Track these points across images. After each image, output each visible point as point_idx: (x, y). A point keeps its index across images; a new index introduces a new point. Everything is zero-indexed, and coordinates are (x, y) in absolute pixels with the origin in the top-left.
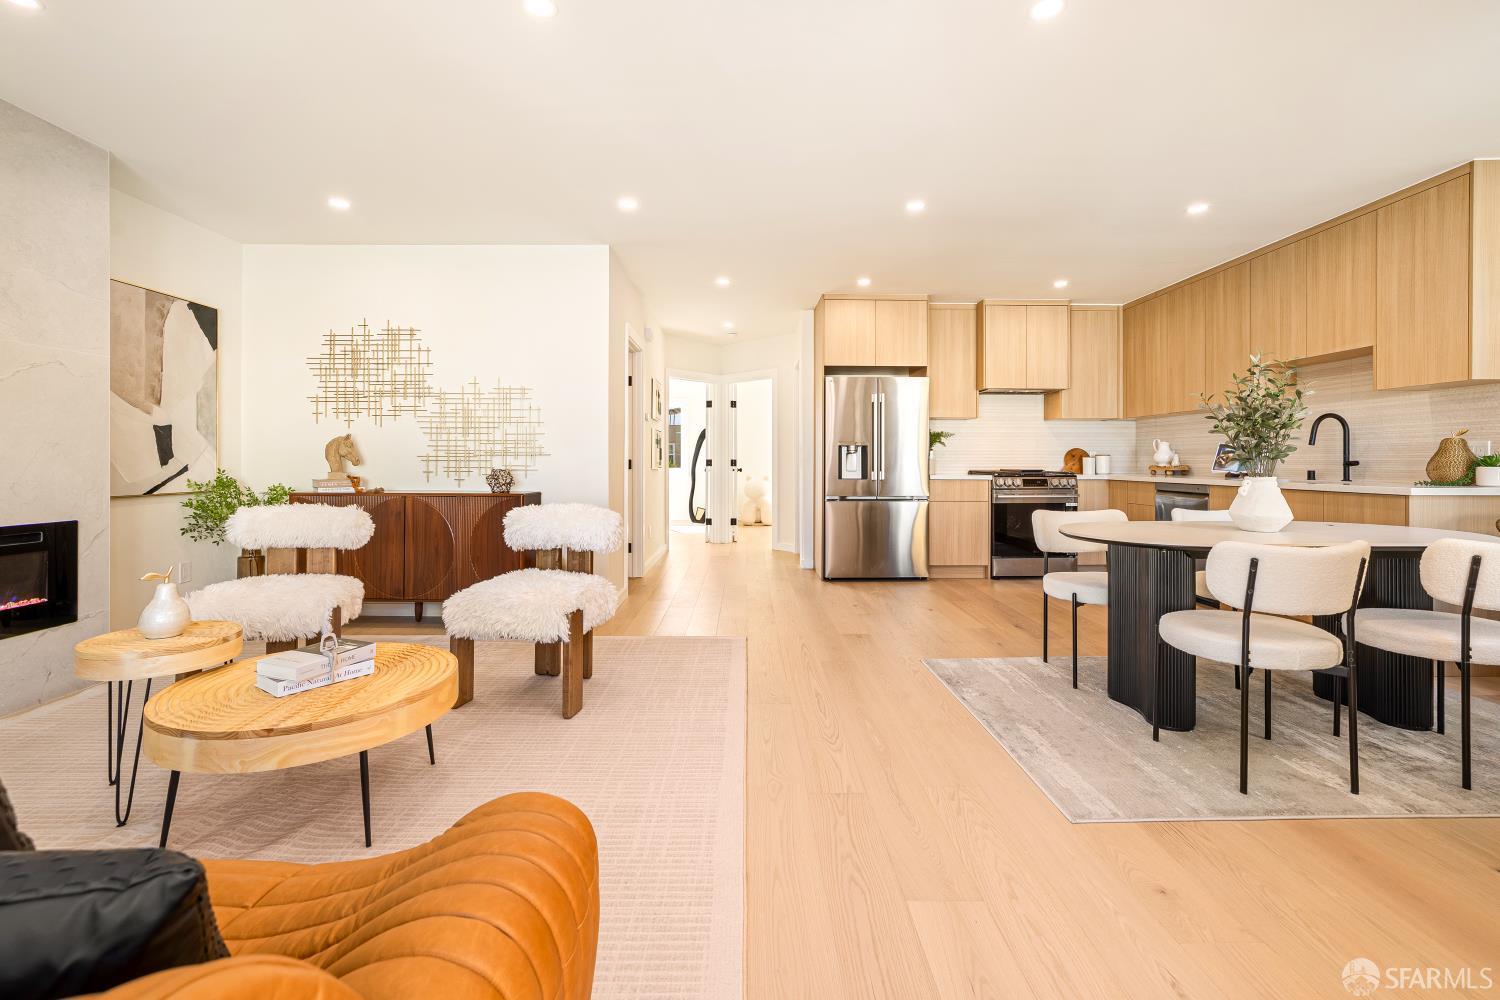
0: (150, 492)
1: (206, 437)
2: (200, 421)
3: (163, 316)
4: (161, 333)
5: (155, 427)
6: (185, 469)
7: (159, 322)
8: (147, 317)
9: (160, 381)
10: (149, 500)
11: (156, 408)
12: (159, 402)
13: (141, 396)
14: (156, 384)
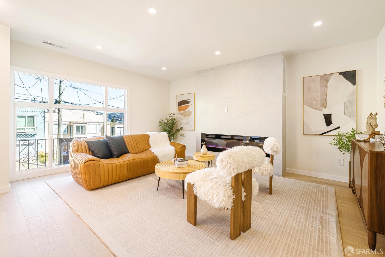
0: (323, 134)
1: (349, 117)
2: (346, 111)
3: (327, 81)
4: (327, 86)
5: (324, 115)
6: (339, 128)
7: (326, 84)
8: (320, 83)
9: (326, 101)
10: (322, 136)
11: (324, 109)
12: (325, 107)
13: (318, 106)
14: (324, 102)
